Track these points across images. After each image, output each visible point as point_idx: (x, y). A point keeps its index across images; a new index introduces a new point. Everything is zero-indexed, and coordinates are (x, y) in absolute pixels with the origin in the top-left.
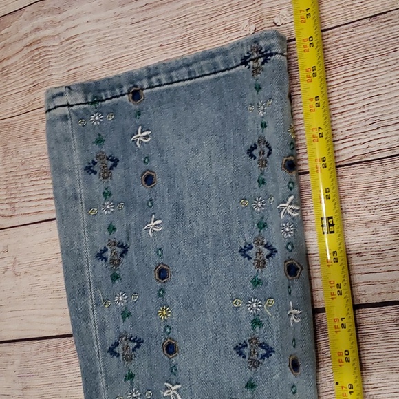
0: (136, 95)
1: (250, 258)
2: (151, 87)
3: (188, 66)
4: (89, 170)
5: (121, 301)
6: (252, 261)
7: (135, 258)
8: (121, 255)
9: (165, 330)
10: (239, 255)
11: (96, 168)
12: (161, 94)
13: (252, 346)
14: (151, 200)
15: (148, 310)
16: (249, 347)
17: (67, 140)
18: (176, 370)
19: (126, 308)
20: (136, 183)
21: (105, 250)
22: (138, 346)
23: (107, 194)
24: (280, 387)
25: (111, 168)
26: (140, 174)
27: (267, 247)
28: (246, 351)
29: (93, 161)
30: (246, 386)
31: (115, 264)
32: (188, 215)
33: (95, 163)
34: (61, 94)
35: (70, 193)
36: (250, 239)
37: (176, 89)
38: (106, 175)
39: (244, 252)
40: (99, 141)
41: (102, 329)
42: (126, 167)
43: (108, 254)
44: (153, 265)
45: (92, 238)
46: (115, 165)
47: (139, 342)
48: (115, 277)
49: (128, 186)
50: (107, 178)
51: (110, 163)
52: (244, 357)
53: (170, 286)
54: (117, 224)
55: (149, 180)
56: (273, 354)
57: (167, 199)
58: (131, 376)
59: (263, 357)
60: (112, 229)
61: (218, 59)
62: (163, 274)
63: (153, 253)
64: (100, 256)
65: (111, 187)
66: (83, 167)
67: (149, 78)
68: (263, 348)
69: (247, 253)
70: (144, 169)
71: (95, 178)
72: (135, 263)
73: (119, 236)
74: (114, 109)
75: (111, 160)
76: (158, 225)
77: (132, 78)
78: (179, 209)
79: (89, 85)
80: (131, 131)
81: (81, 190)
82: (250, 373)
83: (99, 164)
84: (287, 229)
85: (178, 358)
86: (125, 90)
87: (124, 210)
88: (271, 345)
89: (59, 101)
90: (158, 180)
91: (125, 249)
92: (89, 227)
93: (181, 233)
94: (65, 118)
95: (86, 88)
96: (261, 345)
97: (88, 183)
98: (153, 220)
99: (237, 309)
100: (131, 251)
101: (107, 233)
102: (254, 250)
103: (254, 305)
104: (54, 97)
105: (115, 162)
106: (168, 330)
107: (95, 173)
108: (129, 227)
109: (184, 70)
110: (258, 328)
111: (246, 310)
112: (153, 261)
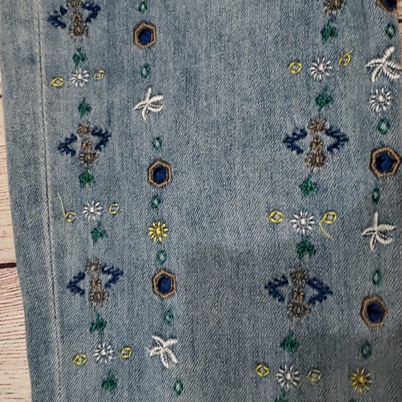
1: (300, 151)
4: (55, 21)
5: (93, 213)
6: (304, 156)
7: (118, 151)
8: (98, 147)
9: (158, 257)
10: (284, 146)
11: (65, 19)
13: (295, 284)
14: (146, 66)
15: (133, 228)
16: (290, 284)
18: (171, 316)
19: (99, 224)
20: (124, 42)
21: (74, 139)
22: (114, 280)
23: (79, 58)
24: (338, 347)
25: (88, 20)
26: (131, 28)
27: (330, 133)
28: (284, 290)
29: (61, 8)
30: (282, 345)
31: (88, 160)
32: (203, 88)
33: (63, 11)
35: (25, 53)
36: (302, 122)
38: (80, 30)
39: (291, 142)
41: (61, 253)
42: (111, 18)
43: (77, 146)
44: (146, 162)
45: (53, 122)
46: (94, 15)
47: (116, 275)
48: (85, 179)
49: (111, 45)
50: (80, 34)
51: (87, 13)
52: (282, 300)
53: (169, 193)
54: (93, 101)
55: (145, 36)
56: (329, 297)
57: (171, 64)
58: (100, 325)
59: (312, 301)
60: (84, 108)
62: (159, 174)
63: (147, 145)
64: (66, 146)
65: (86, 47)
66: (46, 15)
68: (314, 286)
69: (296, 143)
70: (138, 20)
71: (63, 34)
72: (118, 159)
73: (96, 118)
75: (89, 8)
76: (157, 104)
78: (189, 78)
81: (42, 50)
82: (290, 325)
83: (70, 13)
84: (381, 99)
85: (175, 299)
87: (105, 81)
88: (326, 282)
90: (159, 36)
91: (104, 138)
92: (50, 104)
93: (191, 114)
96: (310, 283)
97: (53, 40)
98: (148, 95)
99: (274, 226)
100: (113, 141)
101: (77, 114)
102: (309, 138)
103: (303, 221)
105: (95, 10)
106: (162, 257)
107: (64, 26)
108: (110, 106)
110: (307, 256)
111: (291, 228)
112: (146, 156)
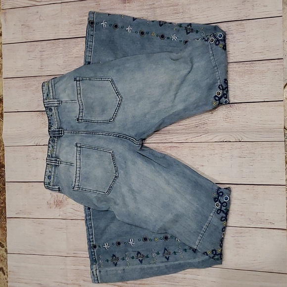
0: (95, 247)
2: (93, 241)
3: (88, 228)
4: (116, 265)
5: (154, 255)
7: (141, 249)
8: (141, 254)
11: (115, 263)
12: (95, 238)
14: (124, 243)
17: (107, 271)
19: (156, 253)
20: (120, 248)
21: (139, 260)
22: (166, 250)
23: (123, 259)
25: (116, 257)
26: (117, 247)
29: (113, 263)
31: (143, 256)
34: (93, 272)
35: (123, 271)
37: (94, 233)
38: (118, 259)
40: (108, 261)
41: (162, 262)
42: (115, 252)
43: (141, 259)
45: (136, 265)
47: (165, 249)
48: (147, 257)
53: (149, 237)
54: (132, 256)
55: (119, 243)
57: (124, 237)
58: (175, 252)
60: (133, 258)
61: (88, 218)
62: (145, 239)
63: (140, 242)
64: (141, 261)
65: (121, 257)
66: (115, 267)
67: (90, 242)
70: (116, 245)
71: (118, 263)
72: (143, 249)
73: (135, 255)
74: (98, 255)
77: (90, 248)
78: (127, 233)
79: (91, 263)
80: (104, 249)
81: (122, 268)
83: (114, 261)
85: (168, 236)
86: (93, 250)
87: (128, 253)
89: (95, 273)
90: (119, 240)
91: (139, 253)
92: (133, 265)
94: (100, 271)
95: (92, 264)
97: (120, 265)
98: (130, 243)
100: (139, 250)
104: (93, 275)
105: (114, 256)
106: (161, 239)
108: (132, 251)
109: (89, 230)
112: (142, 242)
